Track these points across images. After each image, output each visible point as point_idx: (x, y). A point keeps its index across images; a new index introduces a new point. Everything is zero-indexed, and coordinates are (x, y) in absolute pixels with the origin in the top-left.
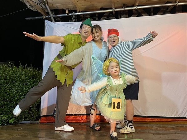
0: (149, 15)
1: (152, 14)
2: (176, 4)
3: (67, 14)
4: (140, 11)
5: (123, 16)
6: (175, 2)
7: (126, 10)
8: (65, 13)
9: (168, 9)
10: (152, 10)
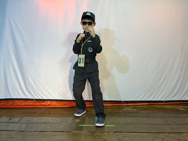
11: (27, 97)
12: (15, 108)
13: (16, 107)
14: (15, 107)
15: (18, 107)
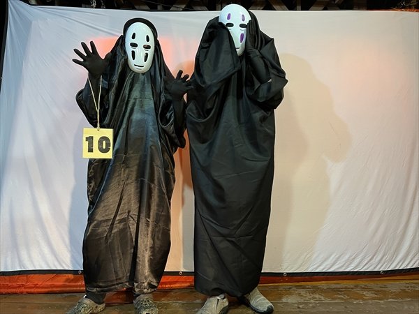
12: (28, 293)
13: (32, 290)
14: (29, 290)
15: (36, 290)
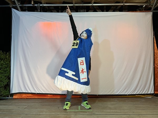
0: (103, 11)
1: (105, 11)
2: (123, 4)
3: (32, 4)
4: (95, 8)
5: (81, 11)
6: (122, 3)
7: (84, 6)
8: (31, 4)
9: (117, 8)
10: (105, 7)
11: (32, 91)
